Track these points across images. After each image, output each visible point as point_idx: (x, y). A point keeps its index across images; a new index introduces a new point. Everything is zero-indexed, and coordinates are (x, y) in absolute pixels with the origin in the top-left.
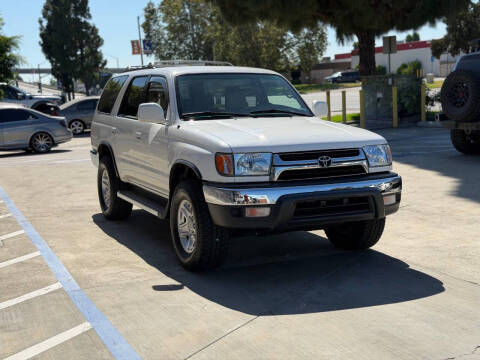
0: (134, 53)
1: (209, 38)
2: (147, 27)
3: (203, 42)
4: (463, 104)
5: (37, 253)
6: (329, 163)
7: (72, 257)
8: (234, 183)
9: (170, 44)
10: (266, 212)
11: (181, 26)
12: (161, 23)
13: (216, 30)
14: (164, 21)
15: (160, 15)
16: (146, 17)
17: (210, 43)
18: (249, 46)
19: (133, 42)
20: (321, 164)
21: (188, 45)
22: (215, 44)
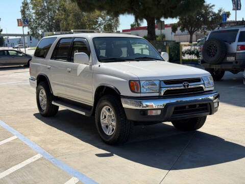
0: (18, 26)
1: (58, 19)
2: (23, 12)
3: (54, 21)
4: (214, 55)
5: (15, 137)
6: (188, 85)
7: (37, 139)
8: (141, 97)
9: (36, 22)
10: (159, 112)
11: (42, 12)
12: (31, 10)
13: (62, 15)
14: (33, 9)
15: (31, 6)
16: (23, 7)
17: (58, 21)
18: (79, 24)
19: (18, 20)
20: (184, 86)
21: (46, 23)
22: (62, 22)
